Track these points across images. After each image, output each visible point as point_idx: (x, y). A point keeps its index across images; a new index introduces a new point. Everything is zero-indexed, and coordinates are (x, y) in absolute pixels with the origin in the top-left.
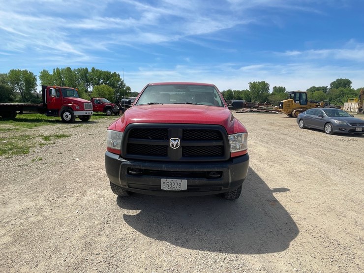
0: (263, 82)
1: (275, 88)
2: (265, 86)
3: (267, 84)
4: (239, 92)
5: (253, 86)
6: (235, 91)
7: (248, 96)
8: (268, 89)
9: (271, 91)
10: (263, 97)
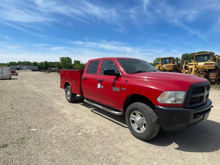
0: (68, 58)
1: (75, 61)
2: (69, 60)
3: (70, 59)
4: (52, 63)
5: (62, 59)
6: (49, 62)
7: (59, 65)
8: (71, 62)
9: (73, 63)
10: (69, 66)
